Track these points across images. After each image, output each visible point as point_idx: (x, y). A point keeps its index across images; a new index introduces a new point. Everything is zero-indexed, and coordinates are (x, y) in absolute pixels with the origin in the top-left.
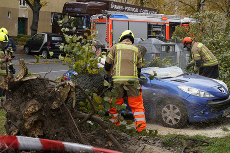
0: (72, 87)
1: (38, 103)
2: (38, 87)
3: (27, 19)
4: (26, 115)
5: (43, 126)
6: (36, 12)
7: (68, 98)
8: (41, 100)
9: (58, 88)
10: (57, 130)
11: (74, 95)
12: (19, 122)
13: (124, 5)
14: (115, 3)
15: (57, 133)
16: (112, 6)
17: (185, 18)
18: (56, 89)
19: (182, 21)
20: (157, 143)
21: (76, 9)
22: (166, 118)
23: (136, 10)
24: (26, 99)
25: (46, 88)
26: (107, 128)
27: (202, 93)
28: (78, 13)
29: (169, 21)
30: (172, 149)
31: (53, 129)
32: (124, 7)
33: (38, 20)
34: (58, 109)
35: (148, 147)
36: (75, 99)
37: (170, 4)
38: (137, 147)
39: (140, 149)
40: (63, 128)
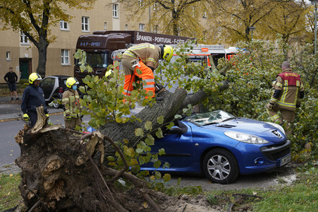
0: (100, 139)
1: (59, 158)
2: (60, 140)
3: (31, 59)
4: (45, 173)
5: (65, 186)
6: (42, 51)
7: (95, 152)
8: (63, 155)
9: (83, 140)
10: (82, 191)
11: (102, 149)
12: (37, 182)
13: (153, 35)
14: (142, 34)
15: (83, 194)
16: (139, 38)
17: (230, 48)
18: (81, 141)
19: (227, 51)
20: (200, 201)
21: (93, 44)
22: (212, 171)
23: (169, 41)
24: (45, 155)
25: (69, 141)
26: (141, 187)
27: (254, 139)
28: (96, 48)
29: (210, 52)
30: (218, 208)
31: (77, 190)
32: (153, 38)
33: (46, 60)
34: (82, 166)
35: (190, 206)
36: (103, 152)
37: (212, 31)
38: (177, 207)
39: (180, 209)
40: (89, 187)
